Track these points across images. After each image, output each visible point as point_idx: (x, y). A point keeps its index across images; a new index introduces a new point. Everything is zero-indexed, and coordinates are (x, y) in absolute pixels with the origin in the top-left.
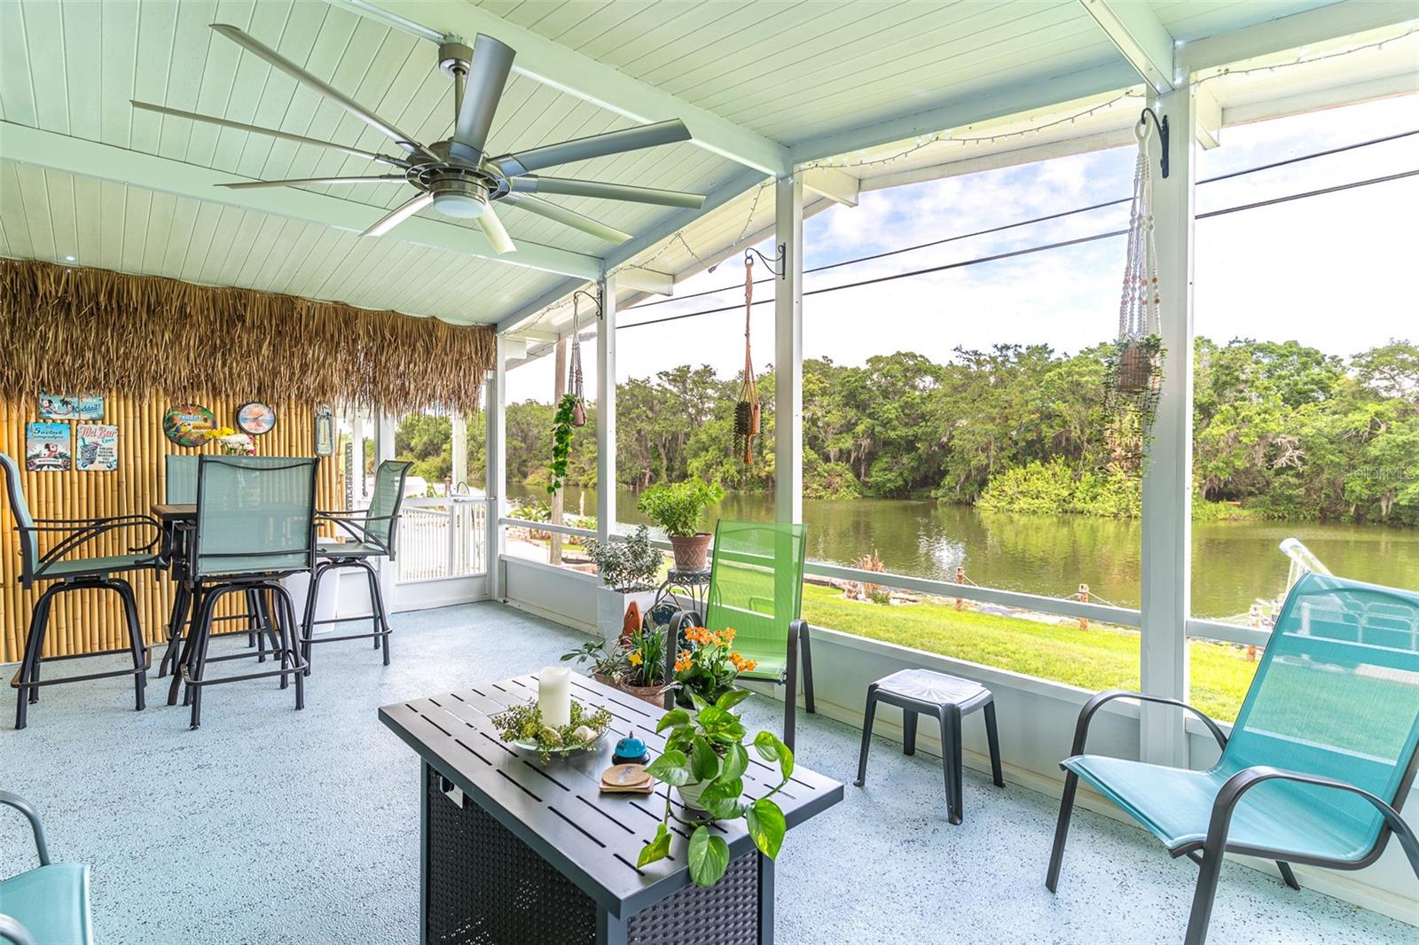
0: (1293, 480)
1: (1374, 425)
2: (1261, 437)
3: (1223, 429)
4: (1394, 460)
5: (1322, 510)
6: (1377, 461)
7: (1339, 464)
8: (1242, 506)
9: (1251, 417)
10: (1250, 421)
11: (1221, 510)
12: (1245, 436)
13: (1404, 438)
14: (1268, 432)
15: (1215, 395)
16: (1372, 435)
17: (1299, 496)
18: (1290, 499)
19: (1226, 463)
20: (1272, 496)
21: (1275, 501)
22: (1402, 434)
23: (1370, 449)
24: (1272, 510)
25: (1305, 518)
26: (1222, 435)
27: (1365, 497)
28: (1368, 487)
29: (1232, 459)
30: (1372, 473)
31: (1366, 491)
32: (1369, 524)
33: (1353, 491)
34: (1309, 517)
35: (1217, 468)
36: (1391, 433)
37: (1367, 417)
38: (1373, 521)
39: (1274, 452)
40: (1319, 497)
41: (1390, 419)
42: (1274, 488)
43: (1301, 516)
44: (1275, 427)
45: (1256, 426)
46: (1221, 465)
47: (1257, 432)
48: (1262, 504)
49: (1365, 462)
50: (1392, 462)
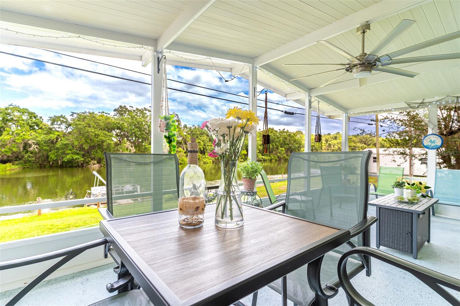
0: (31, 155)
1: (57, 139)
2: (23, 140)
3: (9, 137)
4: (63, 149)
5: (40, 164)
6: (58, 149)
7: (47, 150)
8: (13, 164)
9: (19, 133)
10: (19, 135)
11: (7, 167)
12: (18, 140)
13: (65, 142)
14: (26, 139)
15: (3, 124)
16: (57, 141)
17: (32, 160)
18: (30, 161)
19: (9, 149)
20: (24, 161)
21: (25, 162)
22: (65, 141)
23: (56, 145)
24: (24, 165)
25: (35, 167)
26: (9, 139)
27: (55, 159)
28: (56, 156)
29: (12, 148)
30: (56, 152)
31: (55, 158)
32: (54, 167)
33: (51, 158)
34: (36, 167)
35: (6, 151)
36: (62, 141)
37: (55, 136)
38: (55, 167)
39: (26, 146)
40: (39, 160)
41: (61, 137)
42: (25, 158)
43: (34, 167)
44: (28, 137)
45: (21, 136)
46: (7, 150)
47: (22, 139)
48: (21, 163)
49: (54, 149)
50: (62, 149)
